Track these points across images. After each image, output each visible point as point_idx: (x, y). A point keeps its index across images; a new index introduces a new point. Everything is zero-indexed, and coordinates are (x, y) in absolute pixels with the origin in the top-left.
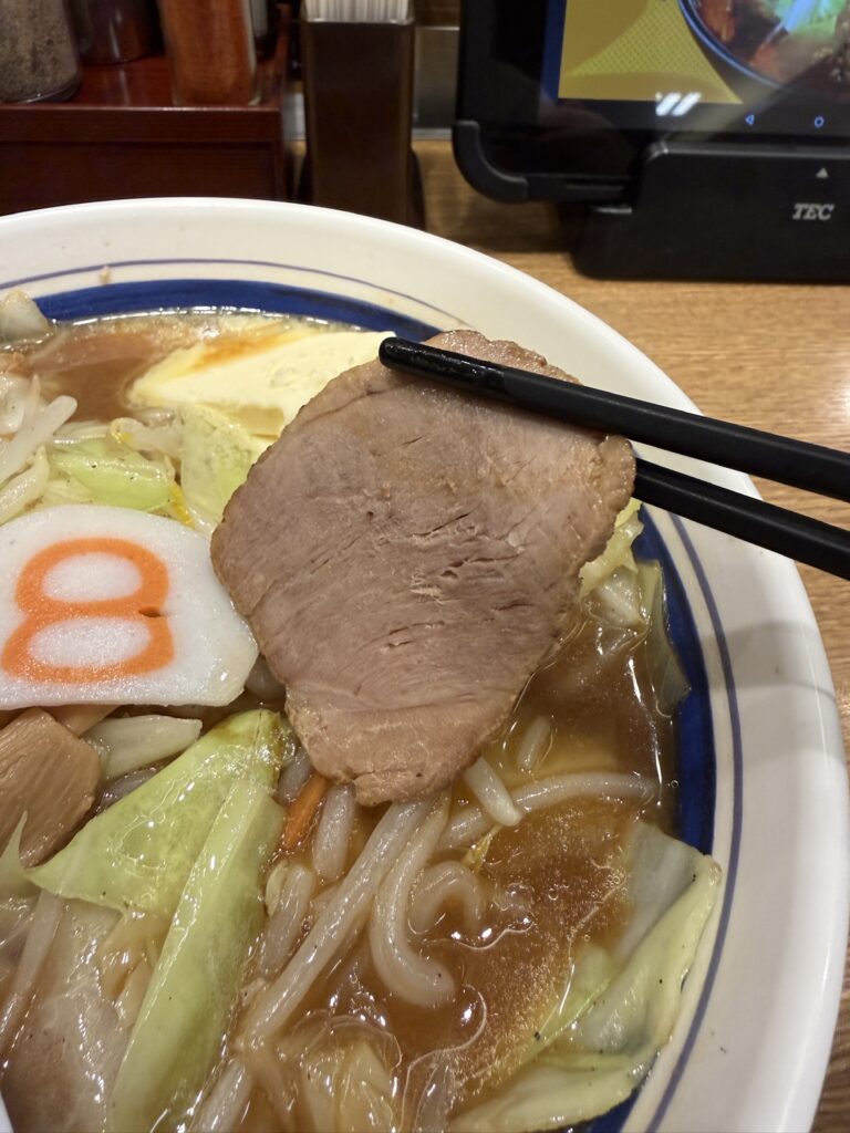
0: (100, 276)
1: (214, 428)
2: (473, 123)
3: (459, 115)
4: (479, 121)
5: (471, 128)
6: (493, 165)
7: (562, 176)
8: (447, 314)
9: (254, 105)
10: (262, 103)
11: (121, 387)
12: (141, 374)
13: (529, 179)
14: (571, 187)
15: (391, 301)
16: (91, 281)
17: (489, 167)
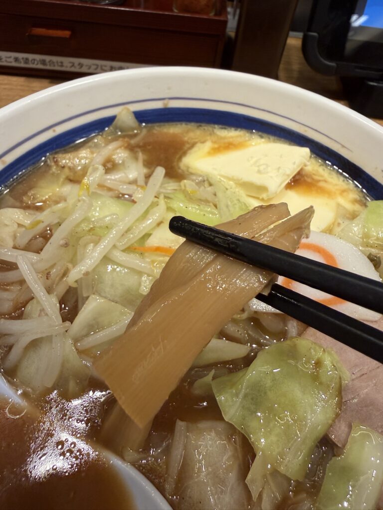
0: (164, 104)
1: (227, 189)
2: (315, 34)
3: (309, 30)
4: (318, 33)
5: (313, 37)
6: (321, 55)
7: (353, 64)
8: (335, 141)
9: (212, 15)
10: (216, 15)
11: (176, 160)
12: (185, 153)
13: (337, 64)
14: (358, 70)
15: (306, 131)
16: (158, 105)
17: (319, 56)
